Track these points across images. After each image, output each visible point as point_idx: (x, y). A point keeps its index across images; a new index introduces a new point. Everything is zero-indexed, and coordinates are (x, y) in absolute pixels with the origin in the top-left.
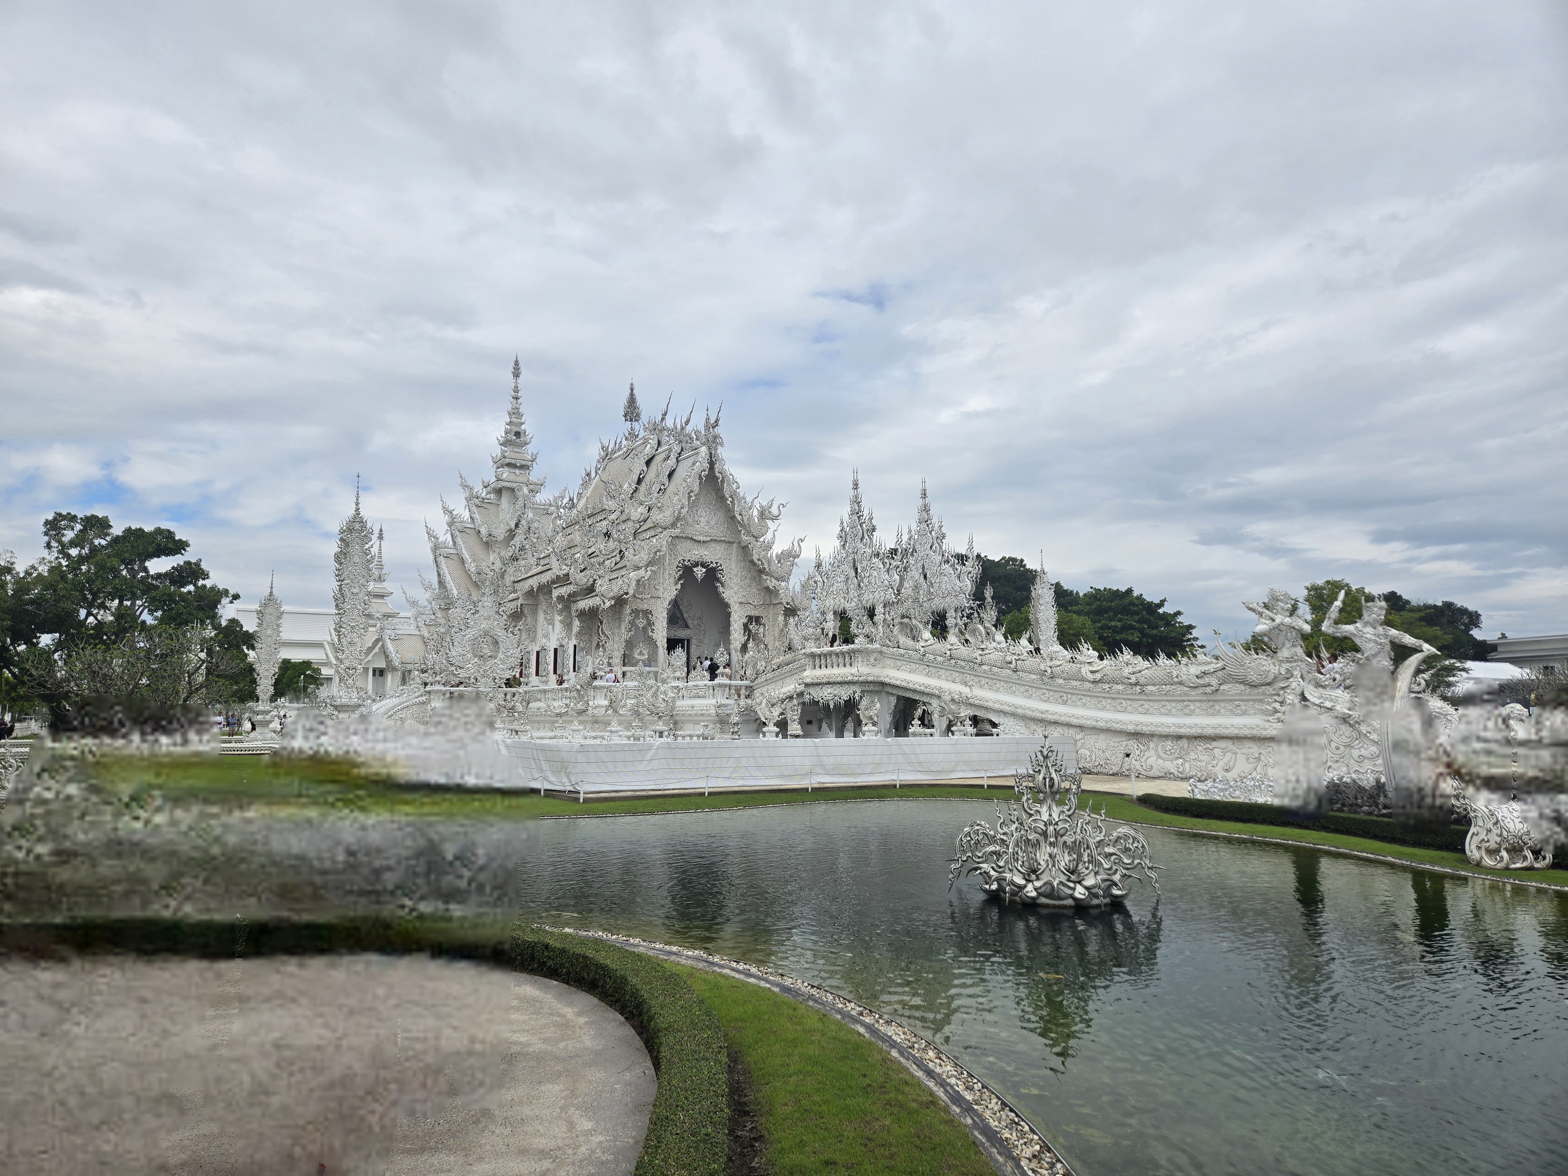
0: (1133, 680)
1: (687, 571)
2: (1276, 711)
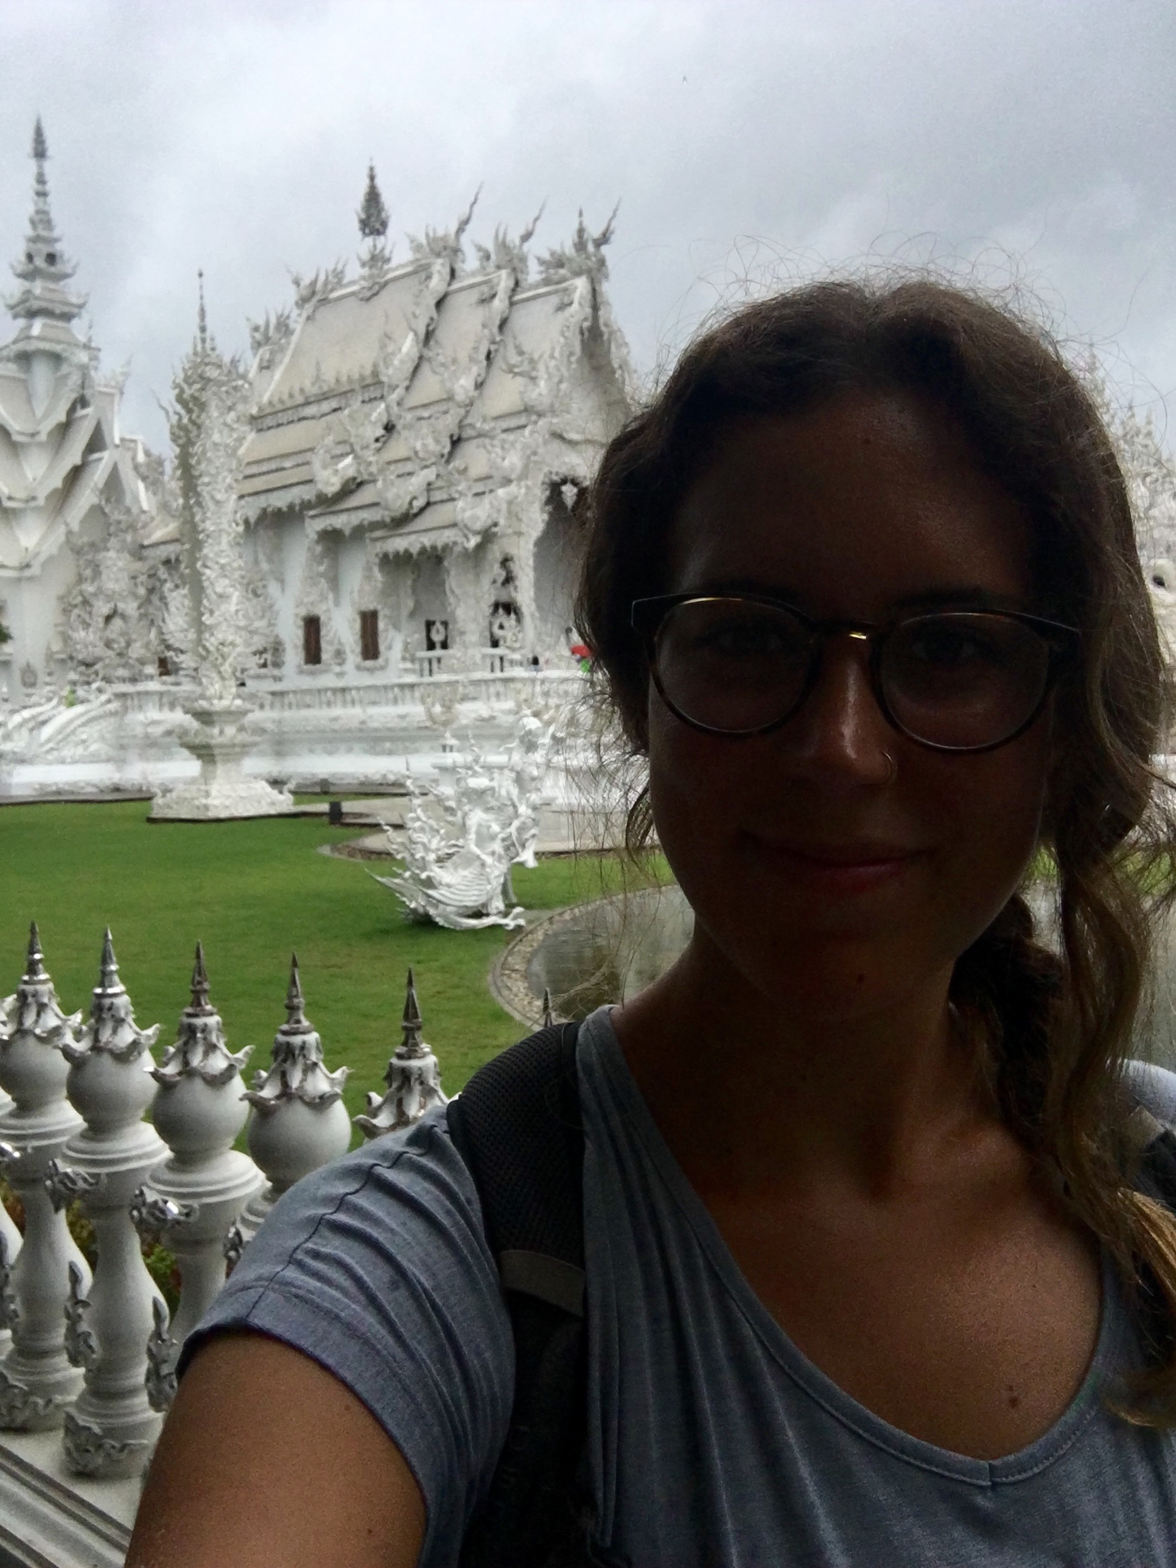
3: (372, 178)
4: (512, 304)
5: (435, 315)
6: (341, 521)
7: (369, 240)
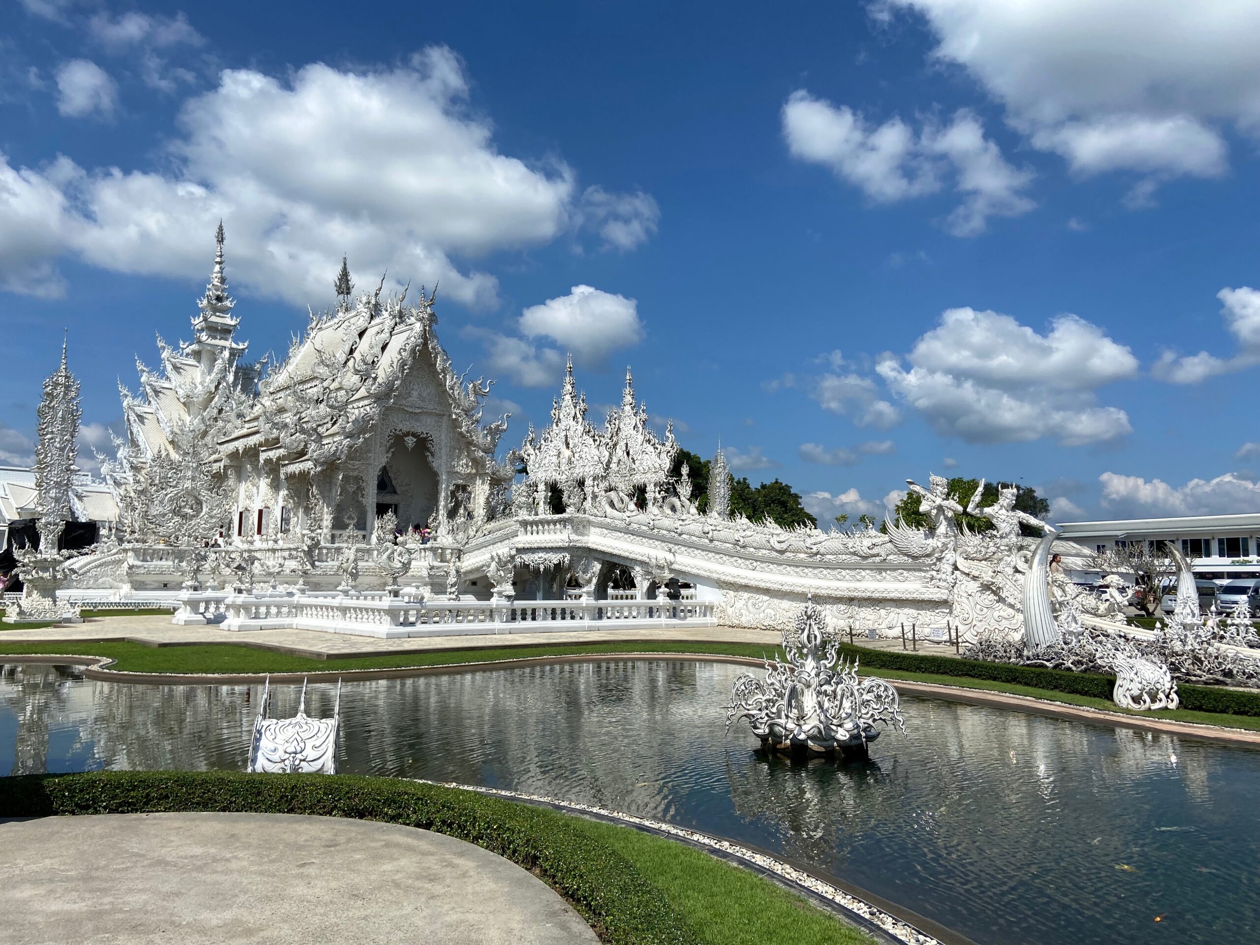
0: (814, 550)
1: (398, 440)
2: (932, 578)
3: (345, 264)
4: (391, 335)
5: (358, 340)
6: (273, 454)
7: (341, 296)
